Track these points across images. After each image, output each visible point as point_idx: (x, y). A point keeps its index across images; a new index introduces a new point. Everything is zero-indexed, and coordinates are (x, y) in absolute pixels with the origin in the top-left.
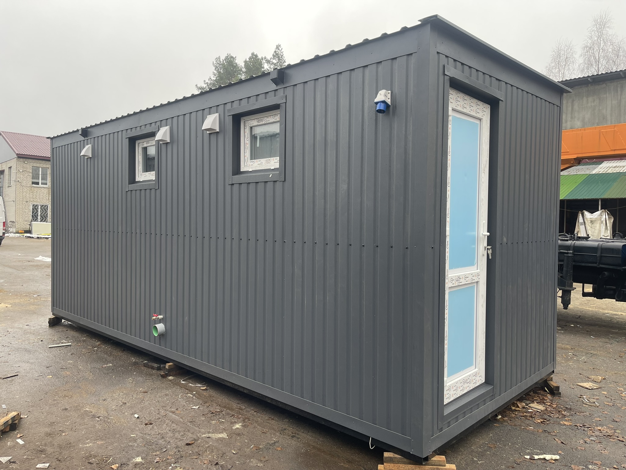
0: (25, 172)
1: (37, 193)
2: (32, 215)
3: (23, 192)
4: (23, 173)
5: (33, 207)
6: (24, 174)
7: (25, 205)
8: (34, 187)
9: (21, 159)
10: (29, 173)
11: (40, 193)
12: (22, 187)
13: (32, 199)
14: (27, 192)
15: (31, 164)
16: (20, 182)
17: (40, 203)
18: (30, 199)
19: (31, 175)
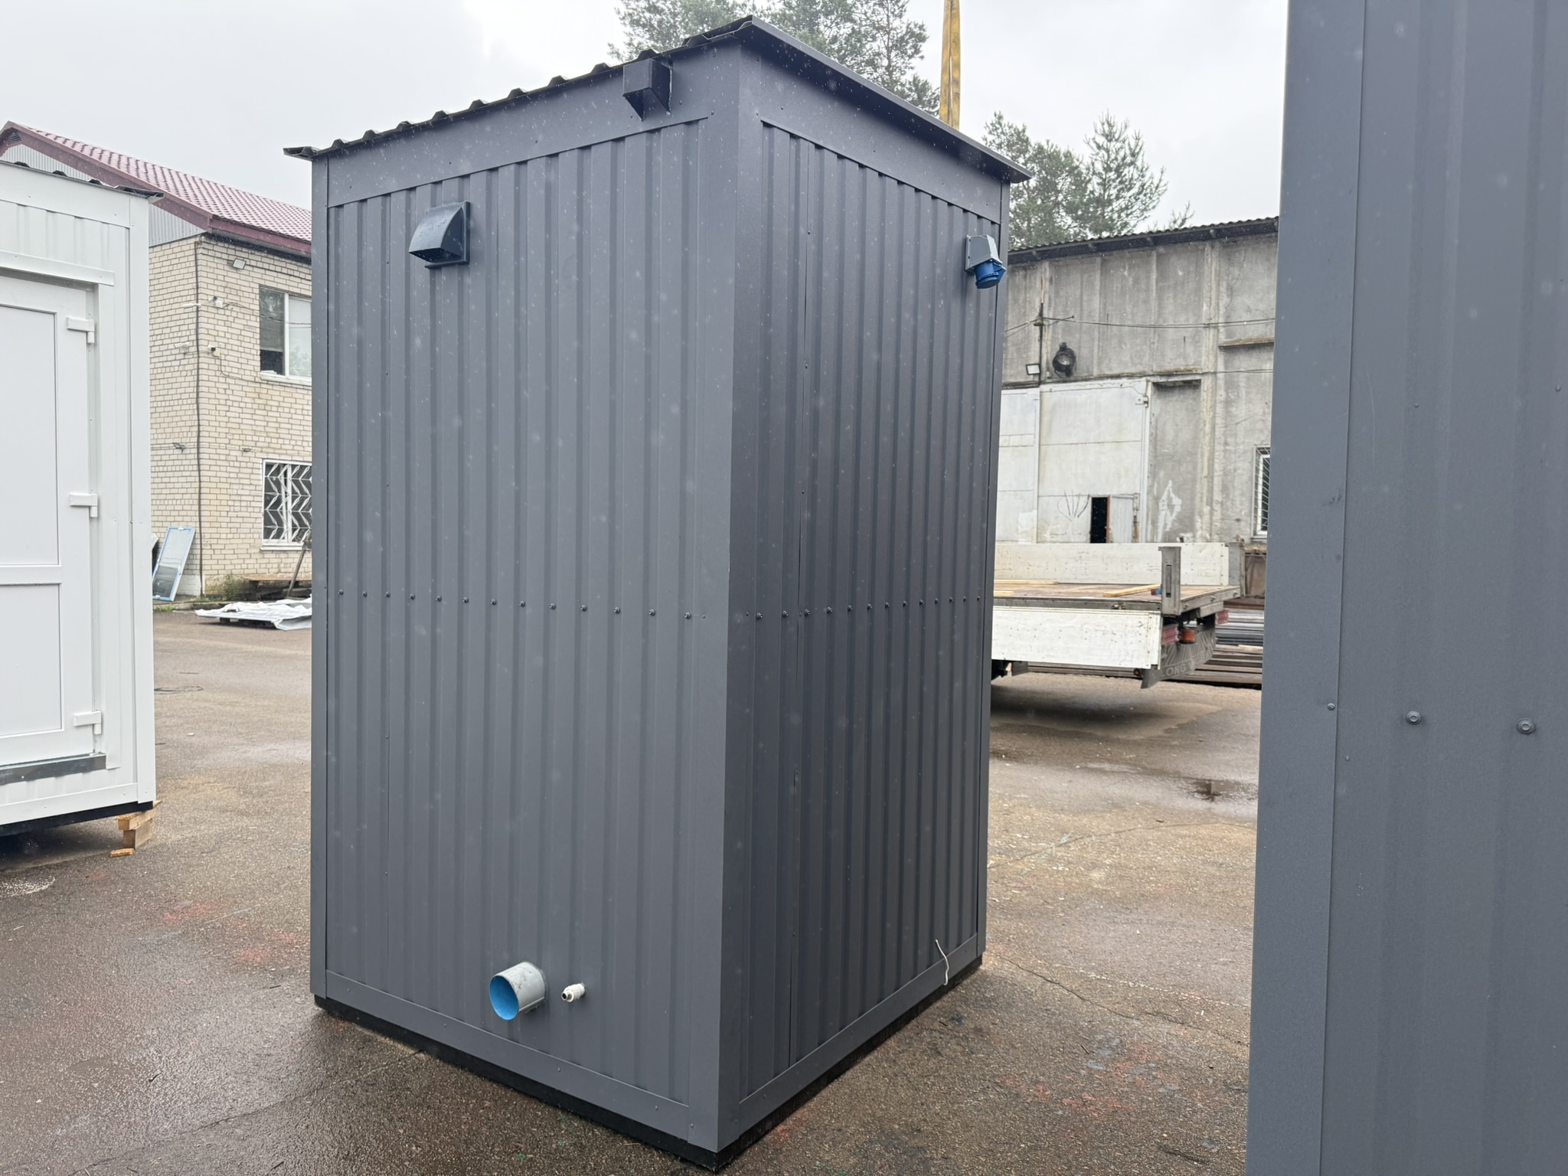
0: (235, 309)
1: (280, 410)
2: (263, 511)
3: (229, 403)
4: (228, 313)
5: (266, 475)
6: (231, 319)
7: (237, 464)
8: (268, 382)
9: (220, 249)
10: (247, 317)
11: (293, 411)
12: (222, 380)
13: (262, 439)
14: (242, 405)
15: (257, 273)
16: (215, 357)
17: (292, 456)
18: (255, 438)
19: (258, 325)
